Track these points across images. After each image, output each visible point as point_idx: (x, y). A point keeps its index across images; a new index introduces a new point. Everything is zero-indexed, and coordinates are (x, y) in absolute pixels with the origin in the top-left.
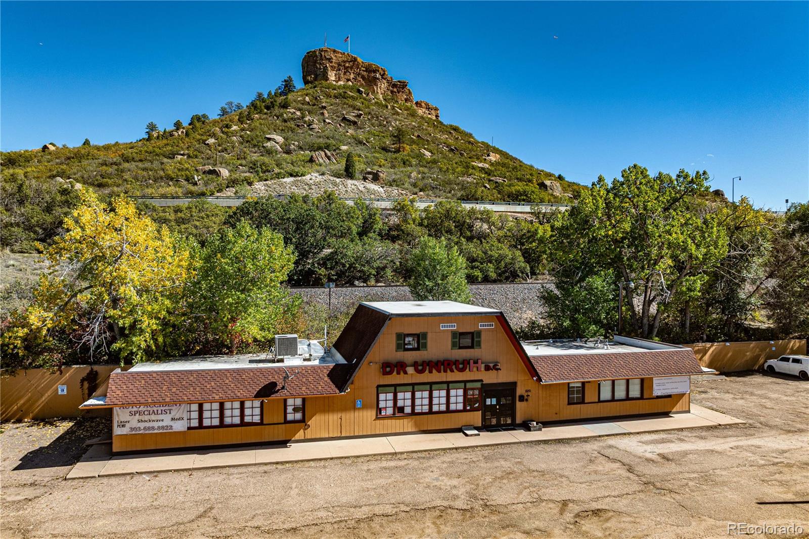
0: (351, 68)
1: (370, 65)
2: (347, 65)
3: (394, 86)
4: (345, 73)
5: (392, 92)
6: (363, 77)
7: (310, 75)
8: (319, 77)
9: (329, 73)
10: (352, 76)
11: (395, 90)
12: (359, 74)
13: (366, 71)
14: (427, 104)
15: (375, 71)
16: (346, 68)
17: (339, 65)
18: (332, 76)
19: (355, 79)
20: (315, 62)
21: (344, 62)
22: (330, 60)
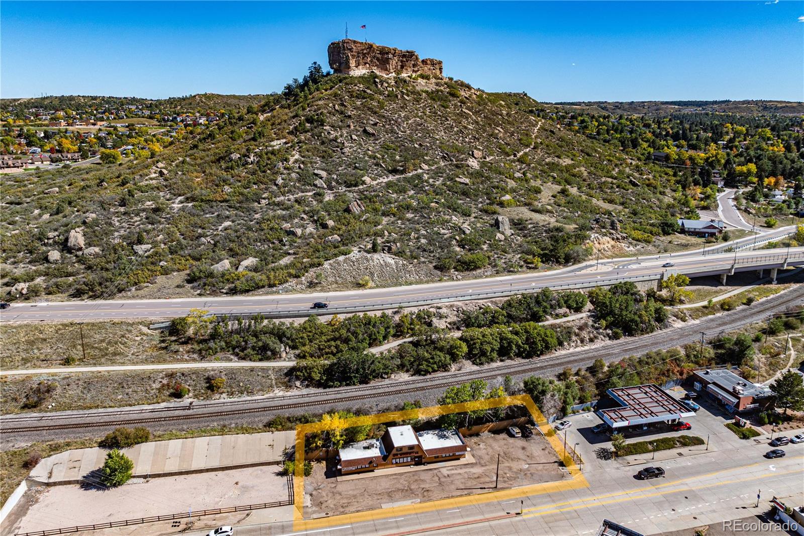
0: (368, 53)
1: (384, 48)
2: (365, 51)
3: (404, 56)
4: (363, 58)
5: (402, 61)
6: (378, 59)
7: (335, 63)
8: (343, 66)
9: (351, 62)
10: (369, 59)
11: (404, 59)
12: (374, 57)
13: (380, 54)
14: (432, 61)
15: (387, 53)
16: (364, 54)
17: (358, 53)
18: (353, 63)
19: (371, 61)
20: (339, 52)
21: (363, 50)
22: (351, 50)
